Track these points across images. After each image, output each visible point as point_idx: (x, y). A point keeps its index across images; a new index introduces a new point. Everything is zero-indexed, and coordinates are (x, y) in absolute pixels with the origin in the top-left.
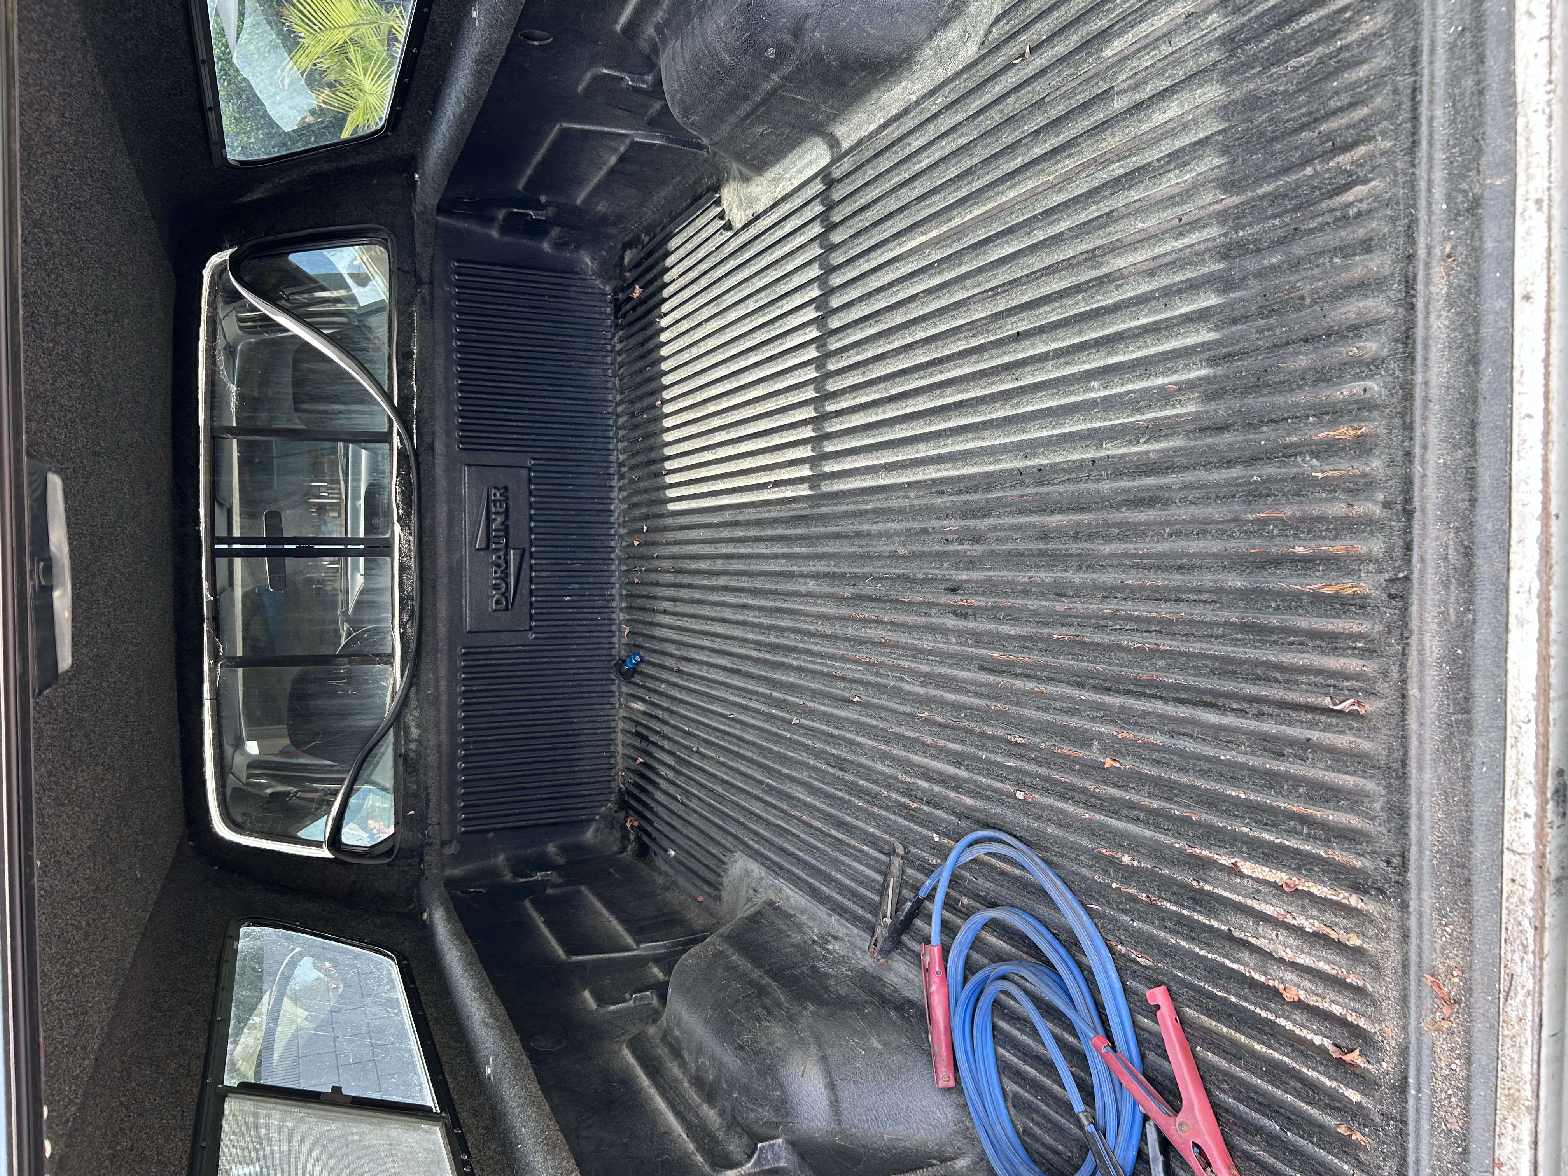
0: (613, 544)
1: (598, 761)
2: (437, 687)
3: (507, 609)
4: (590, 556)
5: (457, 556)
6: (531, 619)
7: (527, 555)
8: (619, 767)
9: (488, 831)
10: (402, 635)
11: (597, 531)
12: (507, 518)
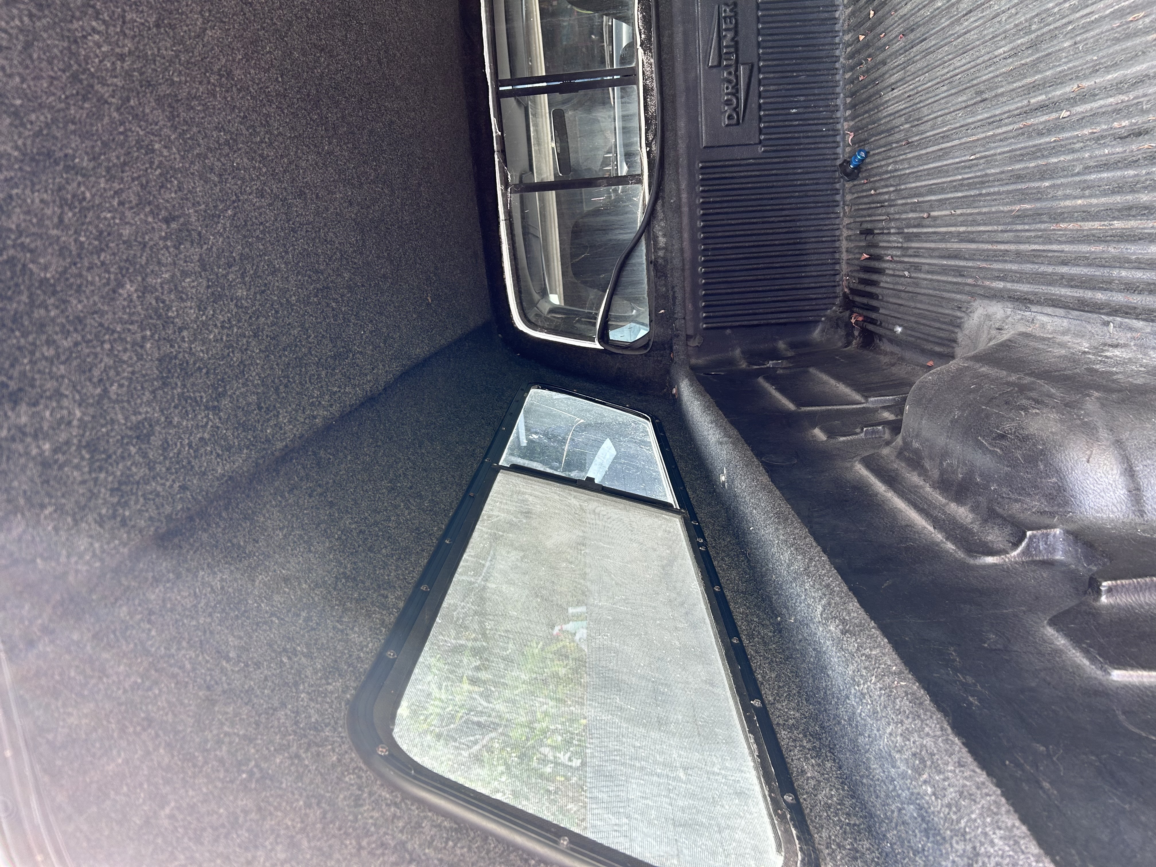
0: (837, 53)
1: (824, 268)
2: (680, 199)
3: (738, 123)
4: (814, 67)
5: (693, 75)
6: (760, 133)
7: (755, 69)
8: (843, 273)
9: (726, 328)
10: (649, 153)
11: (822, 41)
12: (736, 33)
